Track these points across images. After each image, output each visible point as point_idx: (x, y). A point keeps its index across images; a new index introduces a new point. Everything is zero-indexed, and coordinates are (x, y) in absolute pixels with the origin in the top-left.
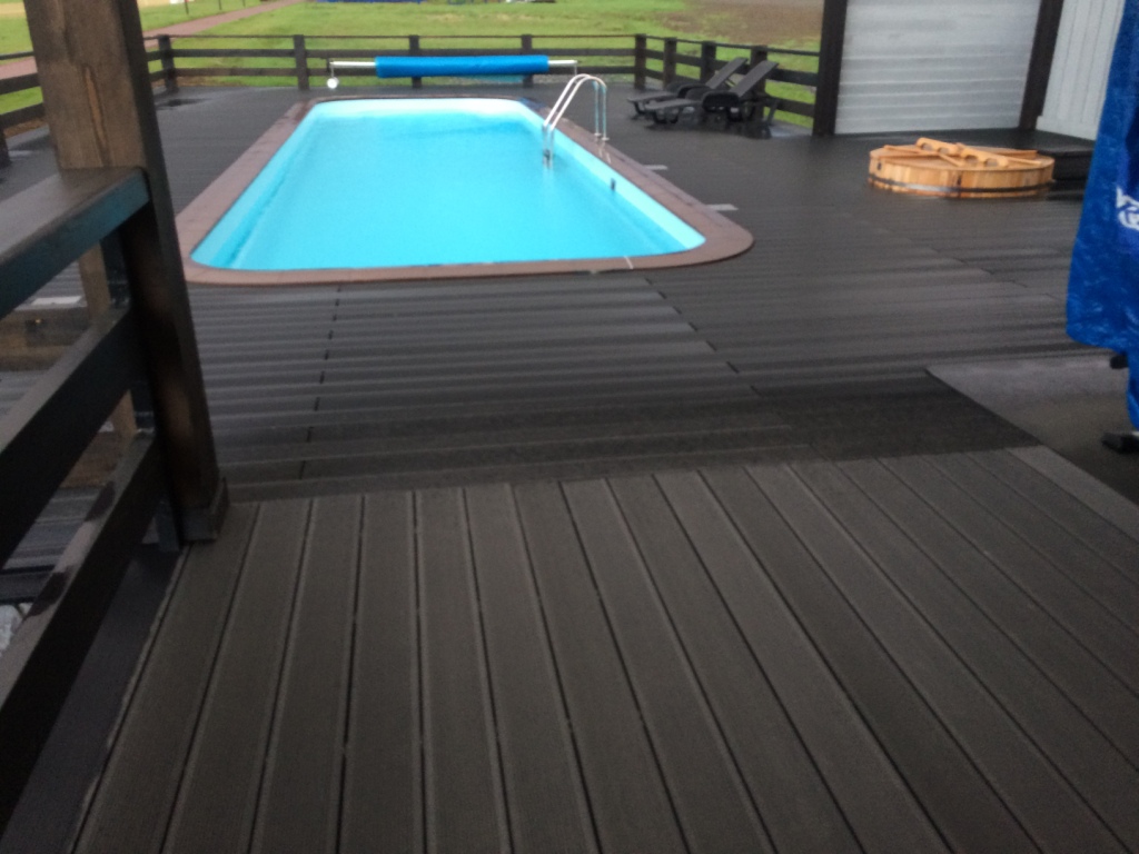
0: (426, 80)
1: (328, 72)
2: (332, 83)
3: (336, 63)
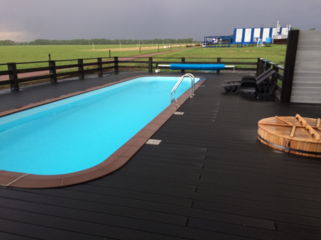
1: (157, 67)
2: (157, 71)
3: (159, 65)
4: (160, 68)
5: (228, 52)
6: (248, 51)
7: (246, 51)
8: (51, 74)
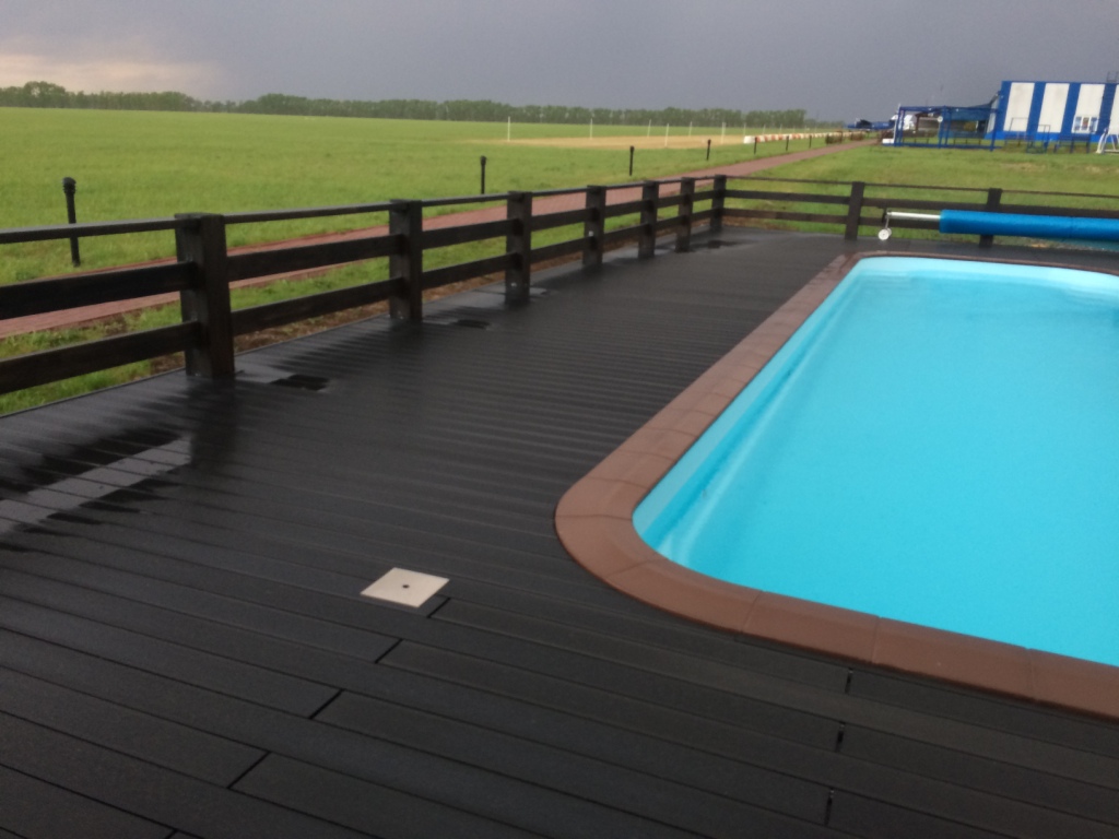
0: (997, 240)
1: (882, 222)
2: (884, 235)
3: (895, 214)
4: (895, 223)
5: (1017, 167)
6: (1095, 170)
7: (1088, 168)
8: (591, 234)
